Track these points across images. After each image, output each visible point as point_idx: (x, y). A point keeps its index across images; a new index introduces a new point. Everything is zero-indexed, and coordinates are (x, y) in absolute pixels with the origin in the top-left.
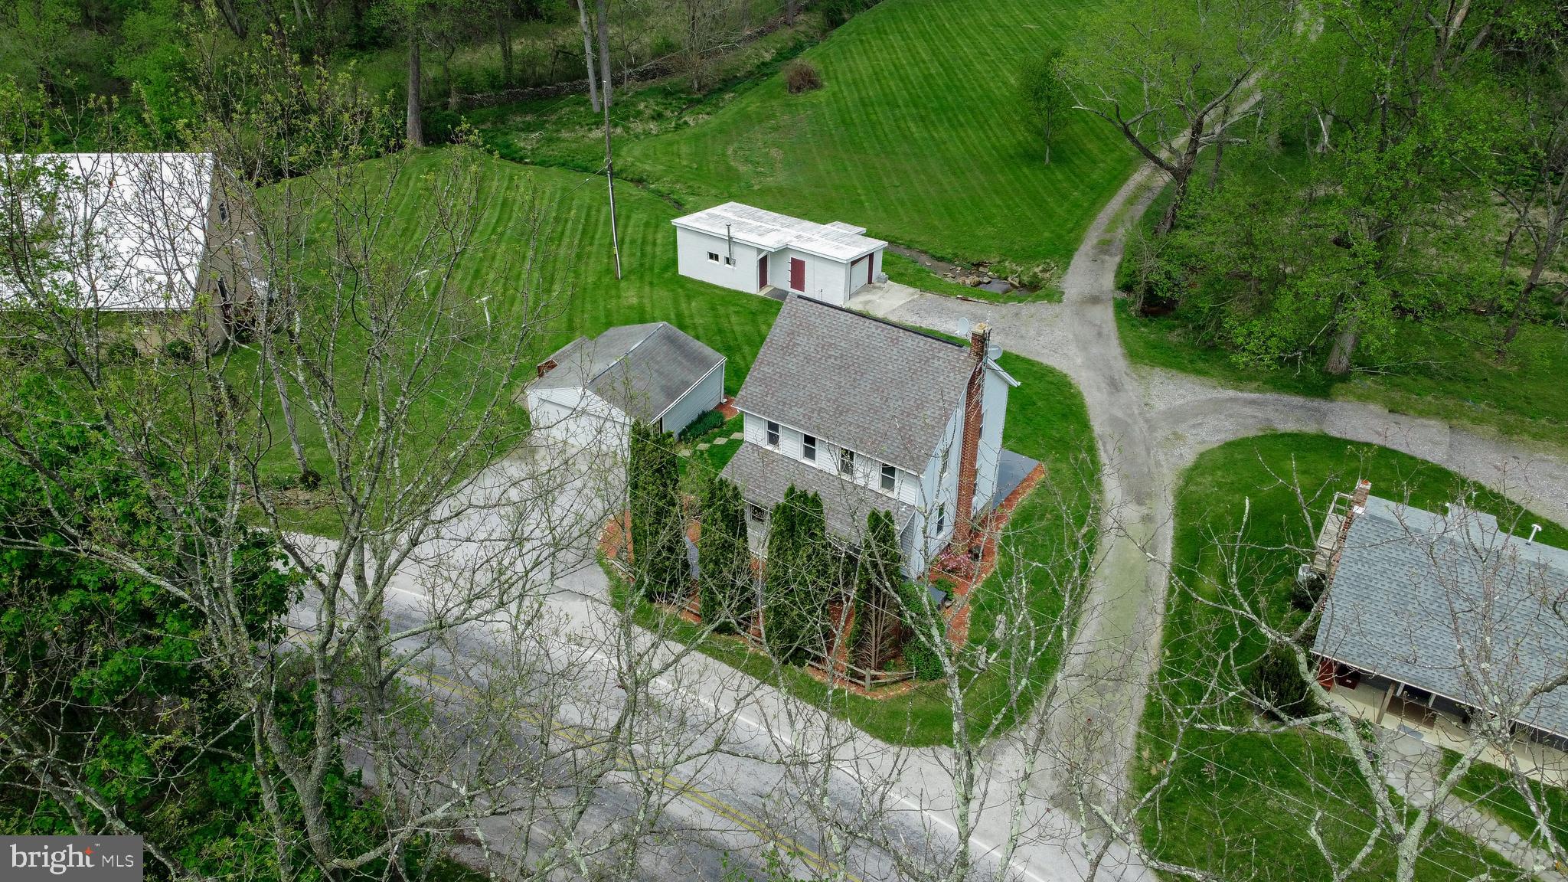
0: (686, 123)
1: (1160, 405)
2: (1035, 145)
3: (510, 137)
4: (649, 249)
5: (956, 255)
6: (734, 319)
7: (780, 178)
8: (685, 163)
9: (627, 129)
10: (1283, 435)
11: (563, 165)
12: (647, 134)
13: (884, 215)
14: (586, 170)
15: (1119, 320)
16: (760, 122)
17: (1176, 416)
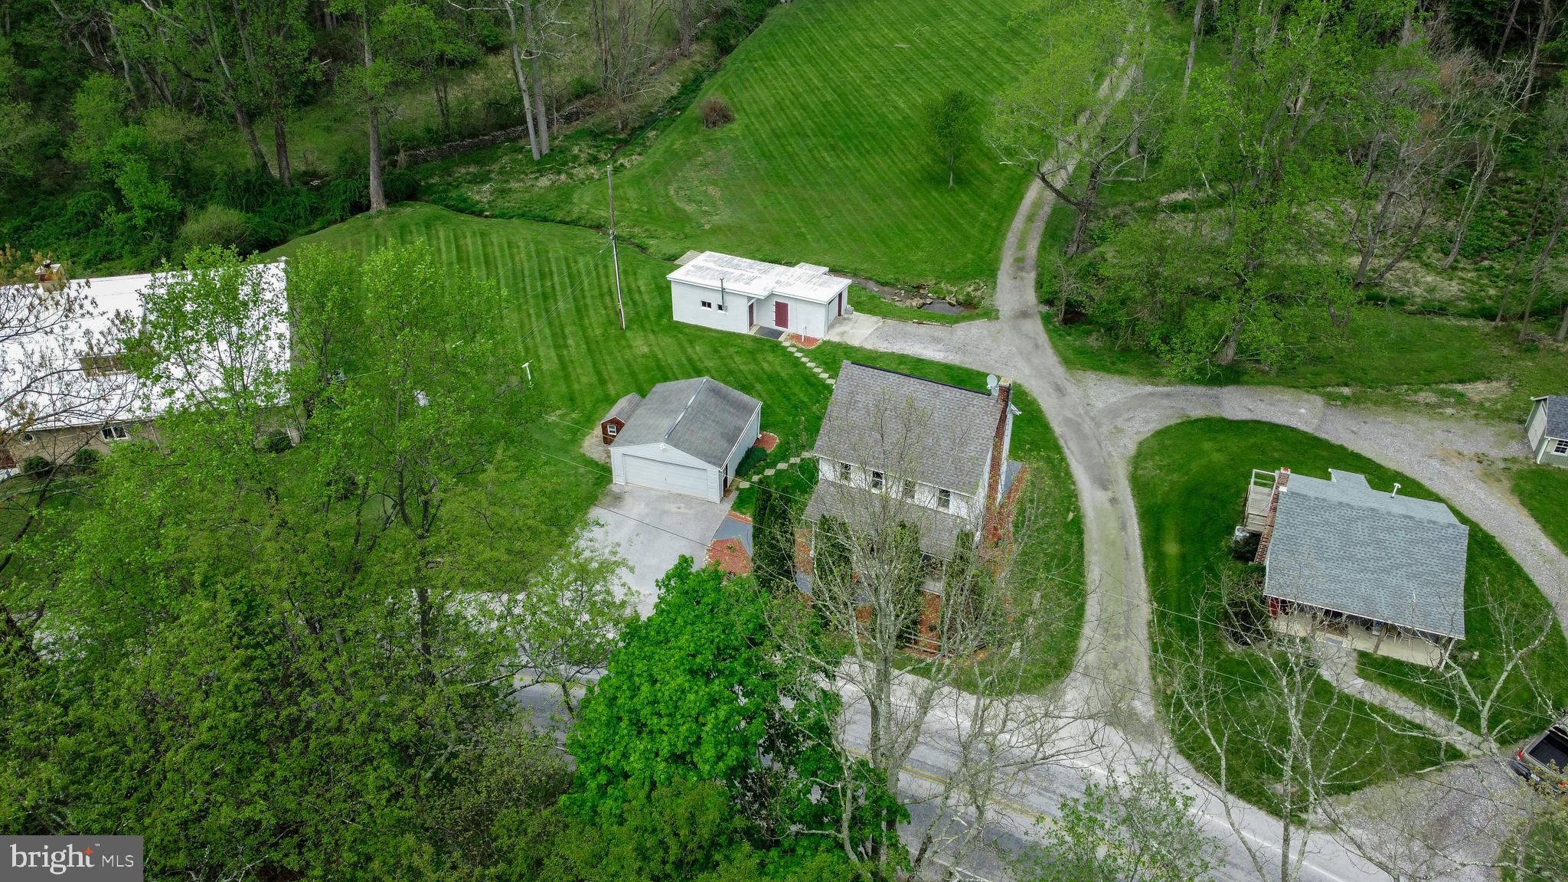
0: (622, 165)
1: (1100, 405)
2: (936, 168)
3: (463, 190)
4: (637, 296)
5: (897, 280)
6: (737, 359)
7: (724, 216)
8: (635, 206)
9: (570, 176)
10: (1196, 421)
11: (523, 216)
12: (590, 178)
13: (826, 246)
14: (545, 220)
15: (1048, 331)
16: (689, 159)
17: (1113, 412)
